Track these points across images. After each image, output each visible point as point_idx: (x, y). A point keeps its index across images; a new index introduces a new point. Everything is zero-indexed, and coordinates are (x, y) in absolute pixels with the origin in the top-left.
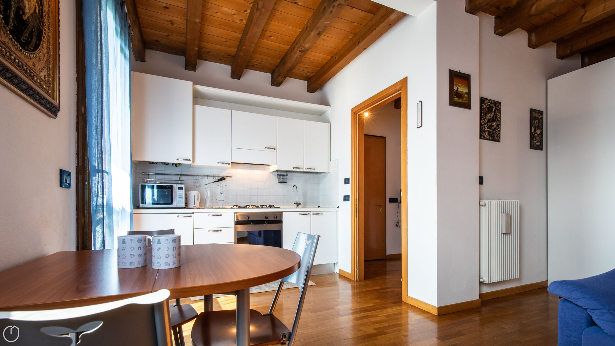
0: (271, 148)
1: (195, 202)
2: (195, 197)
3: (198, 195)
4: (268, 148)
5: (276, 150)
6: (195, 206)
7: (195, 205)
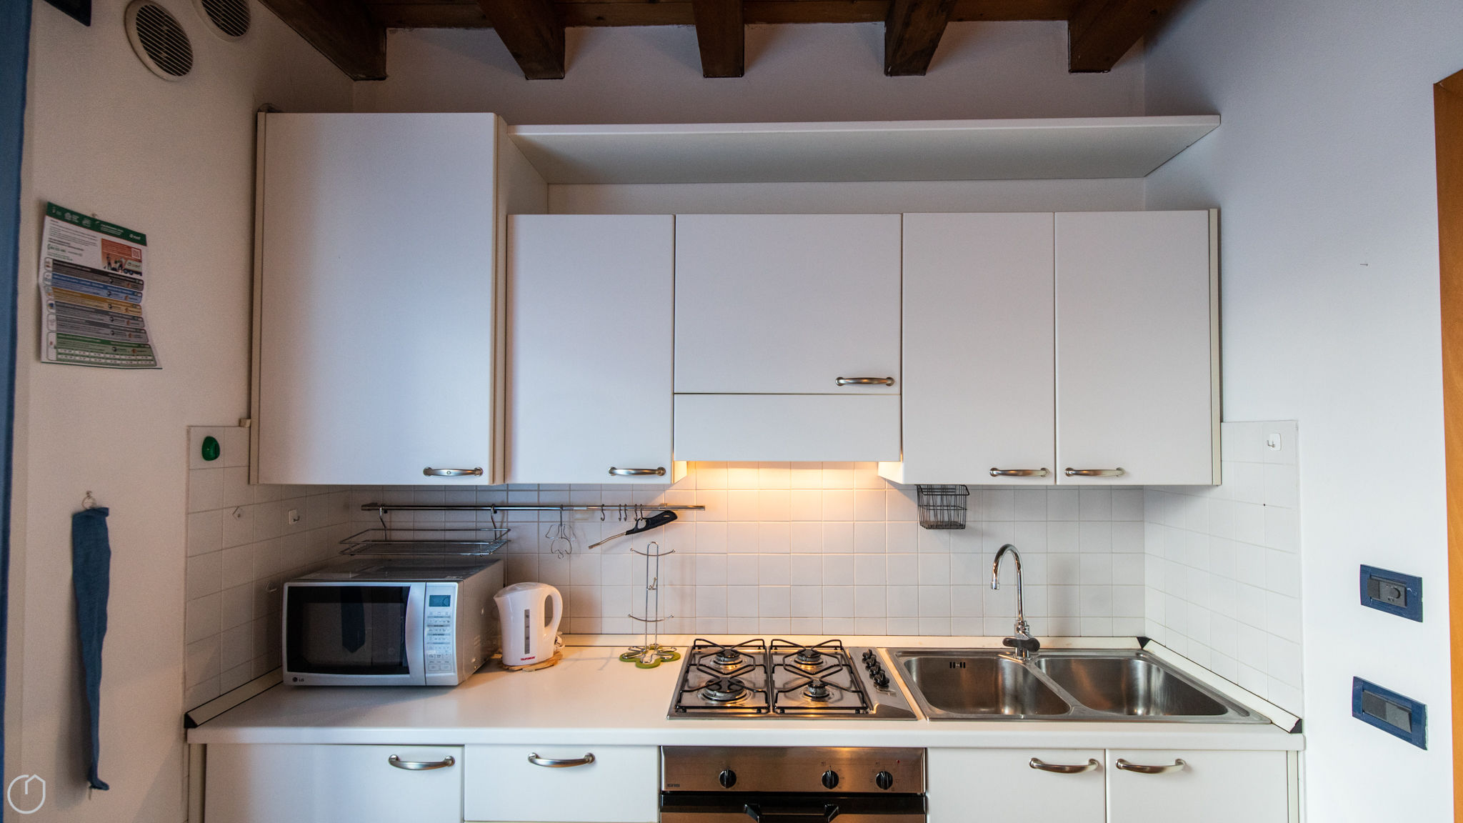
0: (872, 381)
1: (527, 638)
2: (527, 616)
3: (549, 602)
4: (858, 381)
5: (895, 389)
6: (528, 656)
7: (527, 651)
